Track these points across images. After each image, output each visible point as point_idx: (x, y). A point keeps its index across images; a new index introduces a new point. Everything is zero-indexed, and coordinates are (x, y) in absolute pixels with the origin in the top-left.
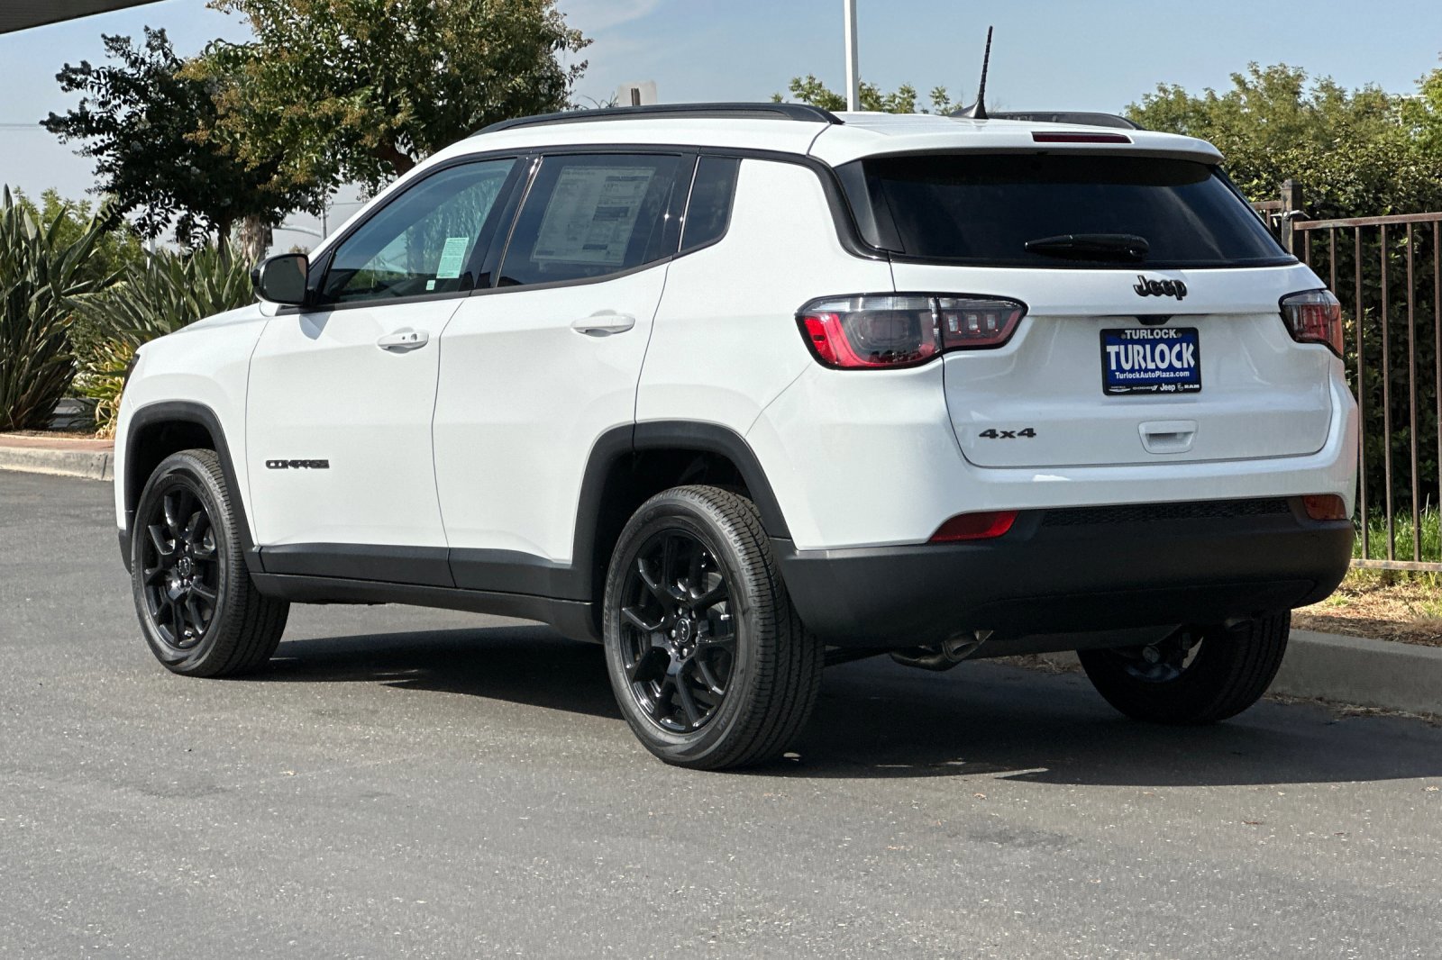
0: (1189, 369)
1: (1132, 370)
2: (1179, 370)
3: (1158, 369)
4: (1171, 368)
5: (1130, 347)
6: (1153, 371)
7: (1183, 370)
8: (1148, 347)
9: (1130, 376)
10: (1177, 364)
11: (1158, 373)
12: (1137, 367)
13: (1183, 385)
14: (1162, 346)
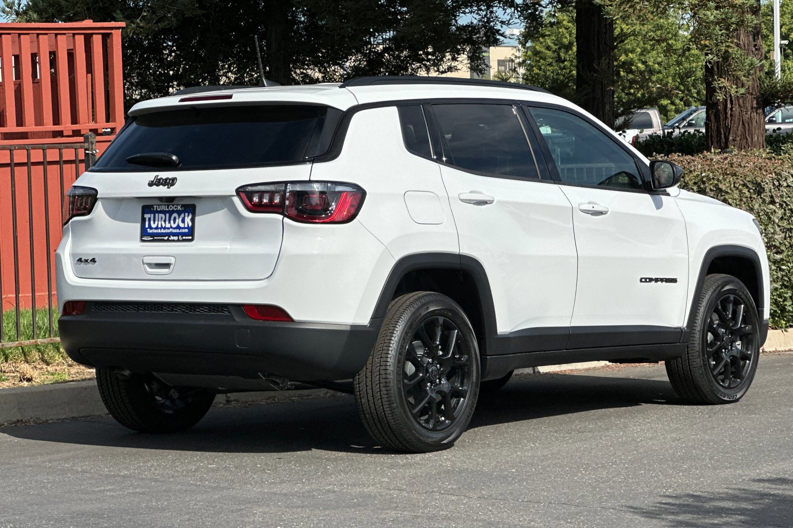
0: (188, 228)
1: (157, 228)
2: (182, 228)
3: (171, 227)
4: (178, 227)
5: (157, 215)
6: (168, 228)
7: (184, 228)
8: (167, 215)
9: (155, 231)
10: (182, 225)
11: (171, 230)
12: (160, 226)
13: (182, 237)
14: (175, 215)
